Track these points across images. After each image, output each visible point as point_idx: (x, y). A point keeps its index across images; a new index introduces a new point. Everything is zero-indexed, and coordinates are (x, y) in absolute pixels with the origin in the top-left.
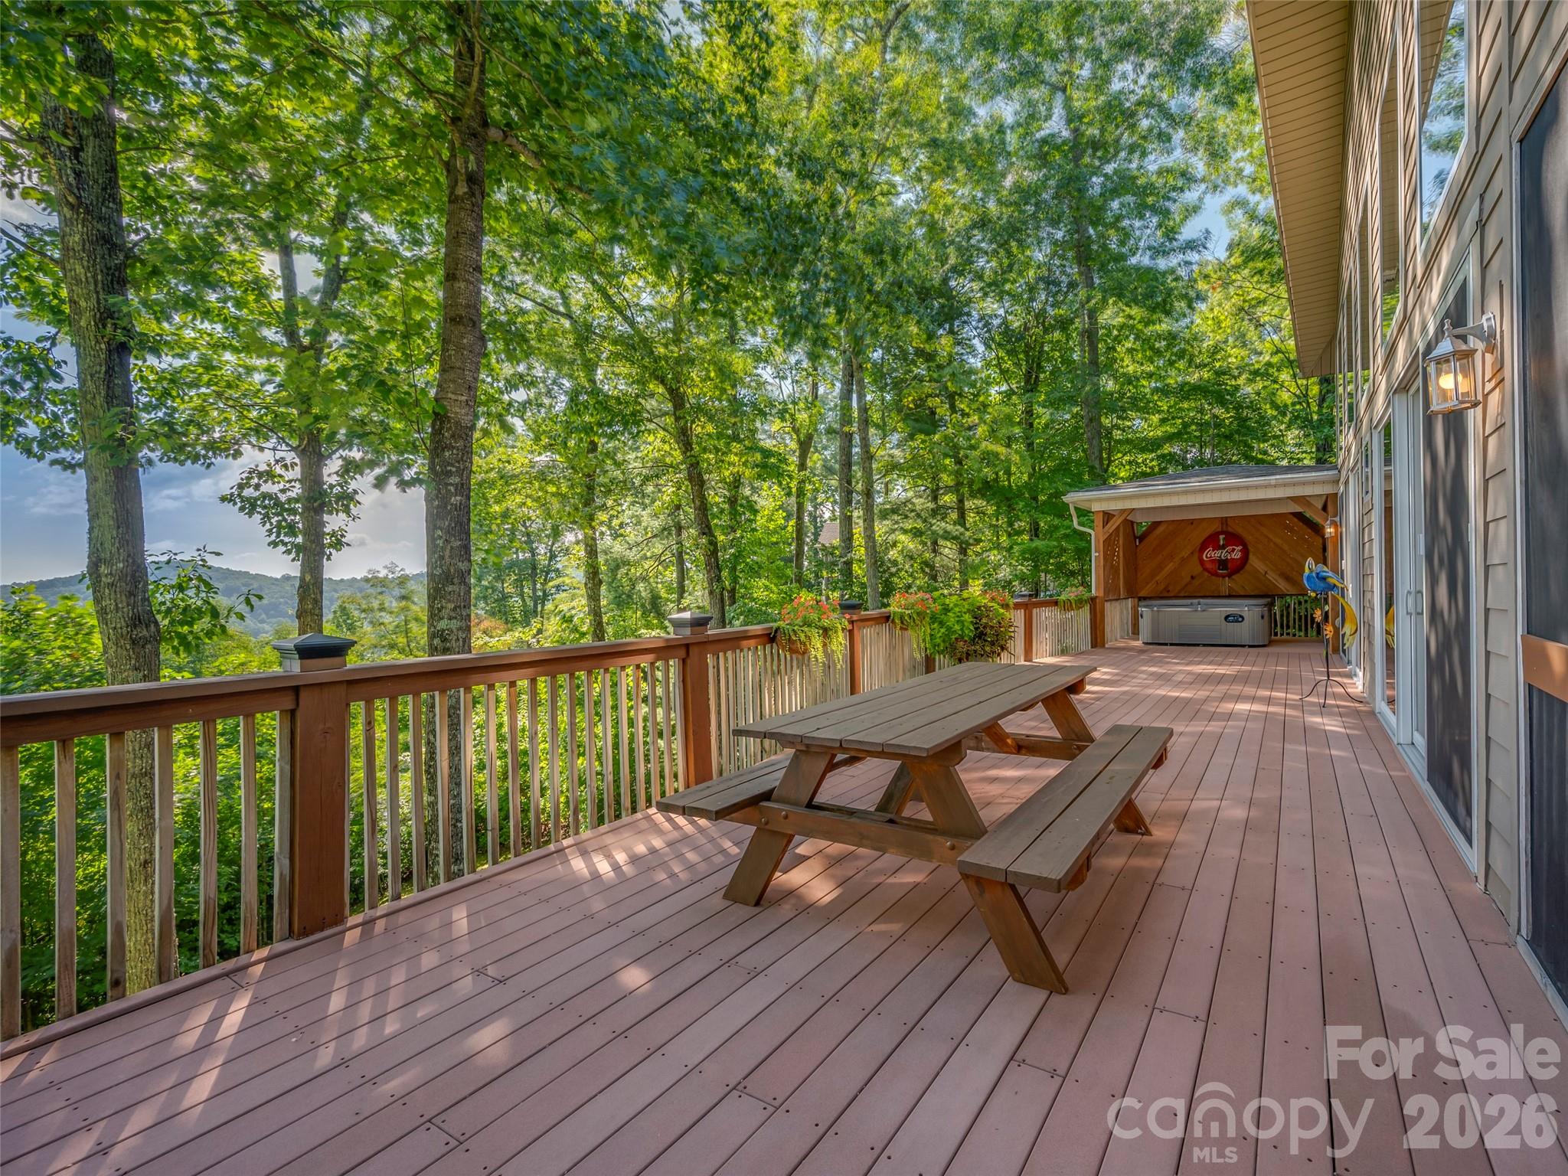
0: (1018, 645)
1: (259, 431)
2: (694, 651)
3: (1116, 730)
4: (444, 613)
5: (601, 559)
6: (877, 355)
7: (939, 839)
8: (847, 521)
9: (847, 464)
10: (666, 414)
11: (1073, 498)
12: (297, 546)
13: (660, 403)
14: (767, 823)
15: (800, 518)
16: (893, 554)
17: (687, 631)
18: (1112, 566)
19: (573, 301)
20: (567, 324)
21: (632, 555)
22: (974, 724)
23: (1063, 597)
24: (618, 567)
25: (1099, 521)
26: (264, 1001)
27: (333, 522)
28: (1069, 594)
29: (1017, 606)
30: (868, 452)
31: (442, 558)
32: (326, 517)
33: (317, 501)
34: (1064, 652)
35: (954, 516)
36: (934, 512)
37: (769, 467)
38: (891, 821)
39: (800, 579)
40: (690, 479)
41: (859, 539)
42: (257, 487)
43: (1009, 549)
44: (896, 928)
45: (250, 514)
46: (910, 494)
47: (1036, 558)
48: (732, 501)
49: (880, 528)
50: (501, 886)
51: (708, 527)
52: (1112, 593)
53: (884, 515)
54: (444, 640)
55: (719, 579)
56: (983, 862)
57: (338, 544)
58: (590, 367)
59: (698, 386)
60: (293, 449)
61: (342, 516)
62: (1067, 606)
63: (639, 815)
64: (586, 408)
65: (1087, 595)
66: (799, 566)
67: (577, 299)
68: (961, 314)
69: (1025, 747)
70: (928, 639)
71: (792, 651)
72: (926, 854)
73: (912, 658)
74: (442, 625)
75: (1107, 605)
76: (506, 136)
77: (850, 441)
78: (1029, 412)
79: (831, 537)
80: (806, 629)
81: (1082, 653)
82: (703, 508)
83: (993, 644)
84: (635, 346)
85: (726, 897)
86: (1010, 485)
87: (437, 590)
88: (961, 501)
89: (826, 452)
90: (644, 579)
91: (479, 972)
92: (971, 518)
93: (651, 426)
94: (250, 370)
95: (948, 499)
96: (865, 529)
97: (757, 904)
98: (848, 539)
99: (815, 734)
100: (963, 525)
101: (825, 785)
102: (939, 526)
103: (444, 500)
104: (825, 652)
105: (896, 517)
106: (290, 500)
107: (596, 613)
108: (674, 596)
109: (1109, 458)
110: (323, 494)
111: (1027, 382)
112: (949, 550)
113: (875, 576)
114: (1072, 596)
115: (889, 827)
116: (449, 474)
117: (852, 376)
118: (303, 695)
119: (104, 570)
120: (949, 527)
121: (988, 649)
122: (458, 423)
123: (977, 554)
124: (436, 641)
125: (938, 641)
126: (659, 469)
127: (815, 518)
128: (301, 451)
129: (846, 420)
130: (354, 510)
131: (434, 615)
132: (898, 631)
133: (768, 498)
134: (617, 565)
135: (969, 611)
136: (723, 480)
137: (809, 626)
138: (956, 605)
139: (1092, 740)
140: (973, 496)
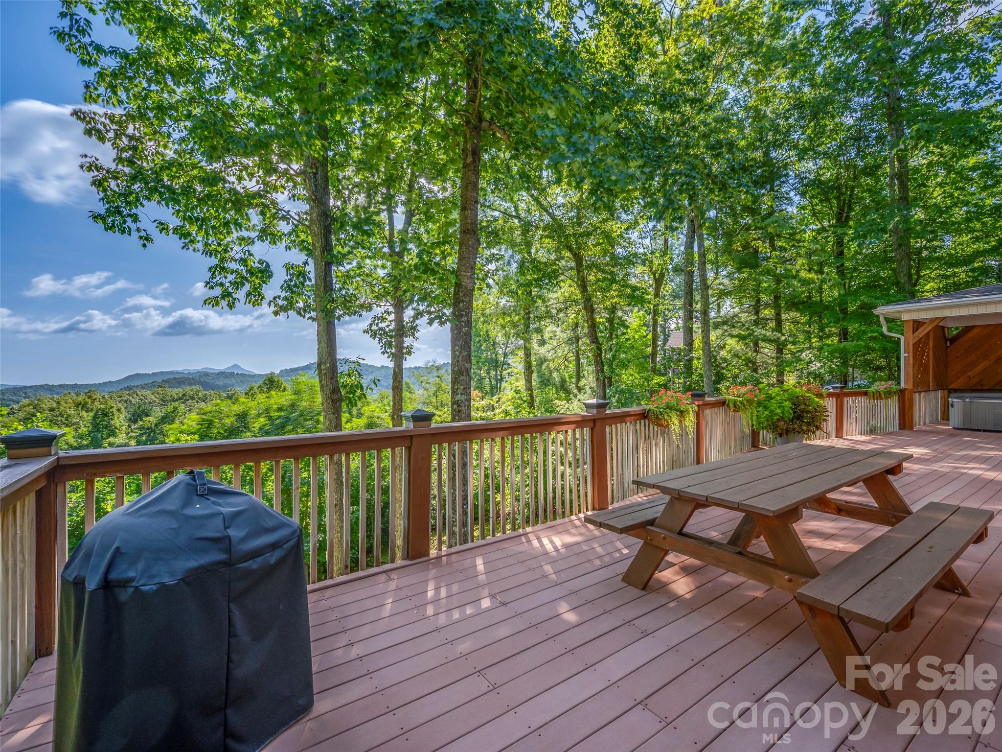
0: (830, 424)
1: (378, 297)
2: (598, 423)
3: (932, 506)
4: (459, 391)
5: (533, 358)
6: (712, 213)
7: (779, 572)
8: (689, 331)
9: (690, 293)
10: (571, 269)
11: (882, 311)
12: (392, 353)
13: (567, 261)
14: (651, 540)
15: (655, 330)
16: (723, 353)
17: (595, 411)
18: (921, 364)
19: (520, 208)
20: (516, 221)
21: (549, 356)
22: (809, 495)
23: (872, 389)
24: (542, 363)
25: (909, 329)
26: (401, 589)
27: (408, 341)
28: (879, 387)
29: (830, 395)
30: (705, 284)
31: (458, 361)
32: (405, 339)
33: (402, 330)
34: (872, 431)
35: (772, 324)
36: (756, 323)
37: (636, 298)
38: (740, 553)
39: (654, 370)
40: (585, 308)
41: (697, 343)
42: (377, 325)
43: (820, 349)
44: (742, 625)
45: (374, 338)
46: (737, 310)
47: (844, 357)
48: (611, 321)
49: (713, 335)
50: (498, 550)
51: (597, 338)
52: (921, 385)
53: (717, 326)
54: (459, 406)
55: (602, 371)
56: (819, 597)
57: (409, 353)
58: (529, 244)
59: (592, 251)
60: (392, 305)
61: (411, 338)
62: (877, 396)
63: (566, 520)
64: (528, 270)
65: (894, 388)
66: (654, 361)
67: (522, 206)
68: (780, 177)
69: (843, 510)
70: (754, 418)
71: (659, 425)
72: (767, 580)
73: (742, 431)
74: (458, 397)
75: (916, 396)
76: (490, 125)
77: (692, 276)
78: (840, 243)
79: (677, 341)
80: (667, 411)
81: (890, 433)
82: (593, 326)
83: (809, 424)
84: (556, 230)
85: (623, 580)
86: (821, 301)
87: (456, 378)
88: (778, 315)
89: (673, 284)
90: (557, 370)
91: (492, 596)
92: (787, 326)
93: (562, 277)
94: (376, 267)
95: (767, 313)
96: (703, 337)
97: (644, 589)
98: (689, 343)
99: (688, 490)
100: (780, 331)
101: (691, 522)
102: (758, 331)
103: (460, 331)
104: (681, 427)
105: (725, 327)
106: (390, 331)
107: (529, 388)
108: (574, 380)
109: (918, 272)
110: (403, 327)
111: (839, 220)
112: (768, 350)
113: (710, 370)
114: (881, 389)
115: (738, 557)
116: (462, 316)
117: (694, 232)
118: (414, 440)
119: (323, 367)
120: (768, 334)
121: (804, 428)
122: (466, 288)
123: (793, 353)
124: (455, 406)
125: (762, 420)
126: (568, 303)
127: (664, 329)
128: (395, 306)
129: (689, 262)
130: (416, 335)
131: (454, 392)
132: (732, 413)
133: (635, 318)
134: (542, 361)
135: (788, 399)
136: (606, 308)
137: (670, 409)
138: (778, 395)
139: (909, 513)
140: (788, 309)
